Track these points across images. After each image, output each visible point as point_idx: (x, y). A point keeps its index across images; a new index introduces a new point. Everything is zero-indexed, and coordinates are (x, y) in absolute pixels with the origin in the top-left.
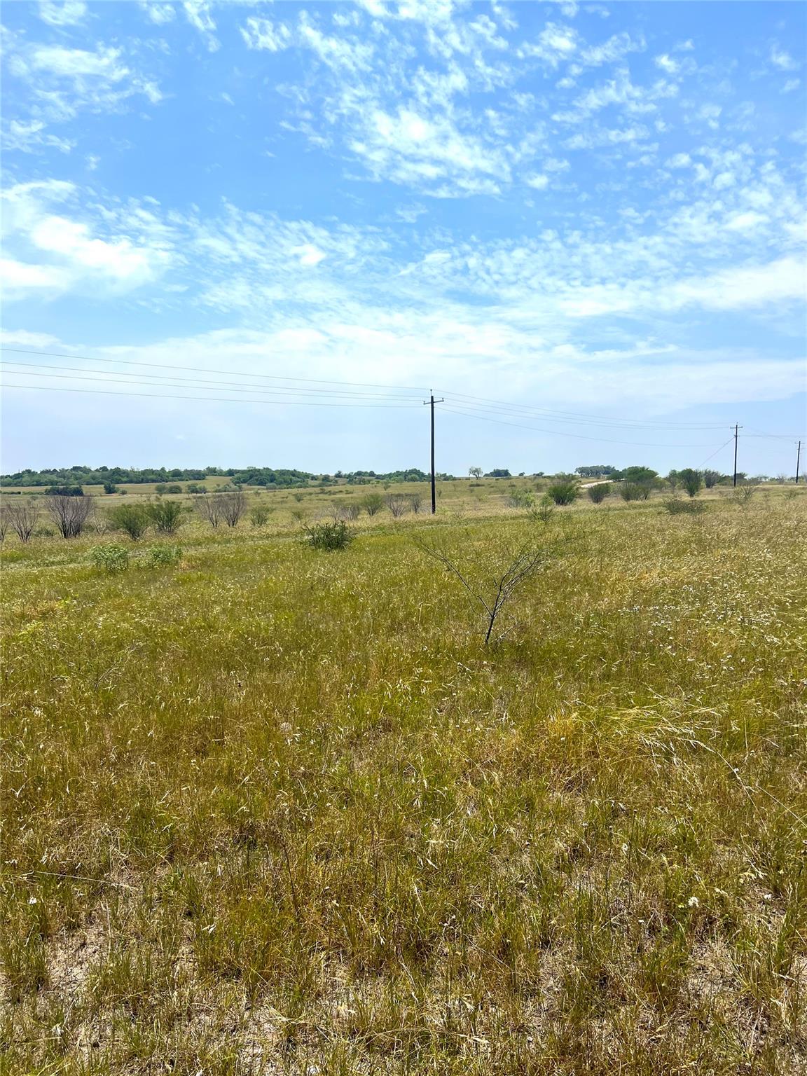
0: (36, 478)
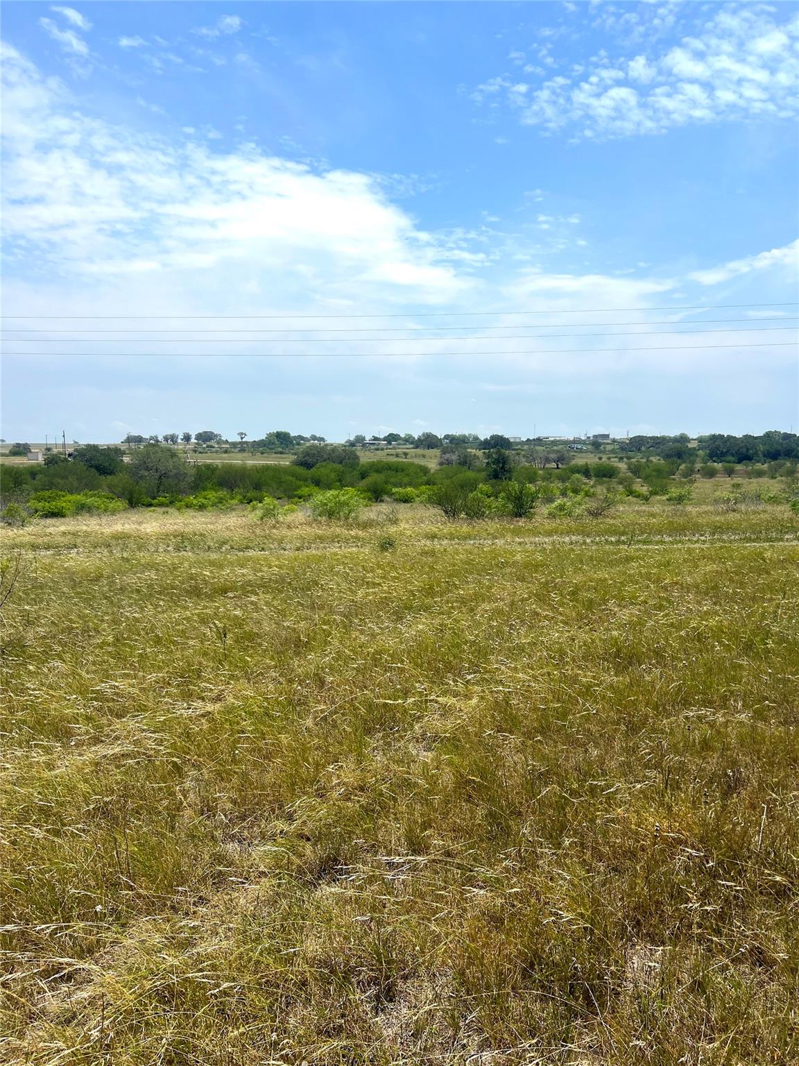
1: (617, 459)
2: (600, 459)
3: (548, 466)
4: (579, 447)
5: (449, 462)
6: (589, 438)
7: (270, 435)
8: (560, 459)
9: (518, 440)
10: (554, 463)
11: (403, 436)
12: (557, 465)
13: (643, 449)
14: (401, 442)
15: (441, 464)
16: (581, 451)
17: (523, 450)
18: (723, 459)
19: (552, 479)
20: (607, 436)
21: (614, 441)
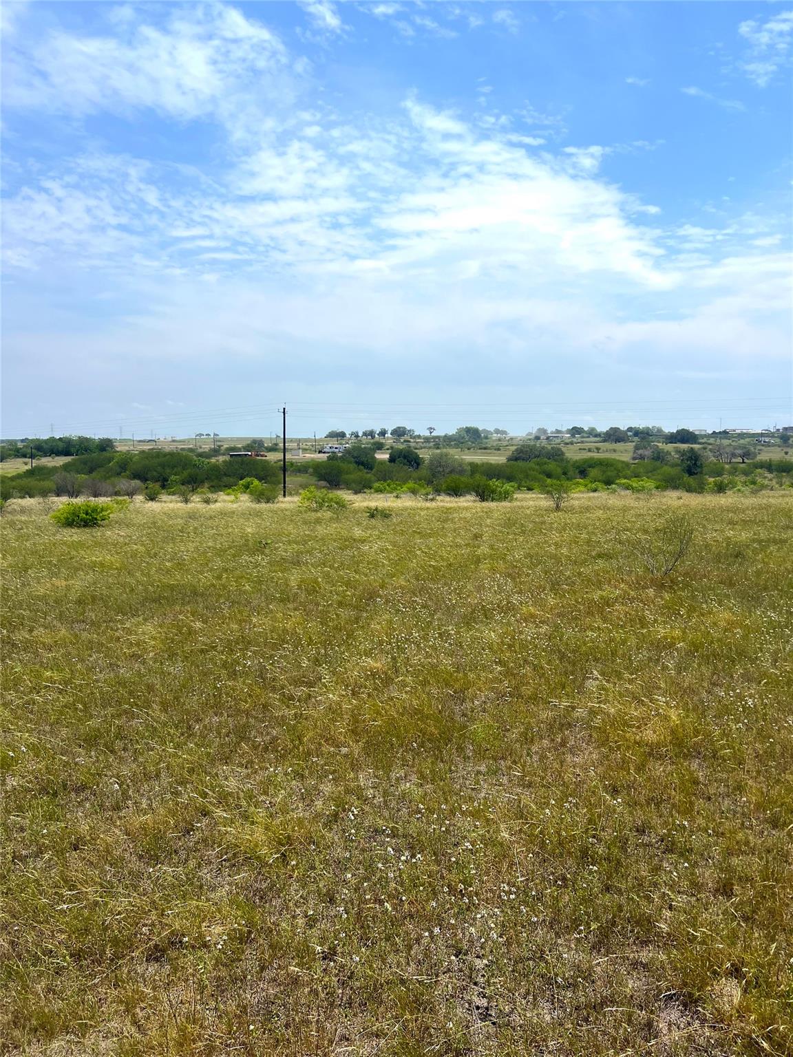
2: (786, 453)
3: (734, 460)
4: (767, 440)
5: (642, 457)
6: (778, 430)
7: (460, 430)
8: (746, 454)
9: (703, 433)
10: (739, 458)
11: (586, 429)
12: (743, 460)
14: (585, 435)
15: (634, 459)
16: (768, 445)
17: (710, 444)
19: (737, 473)
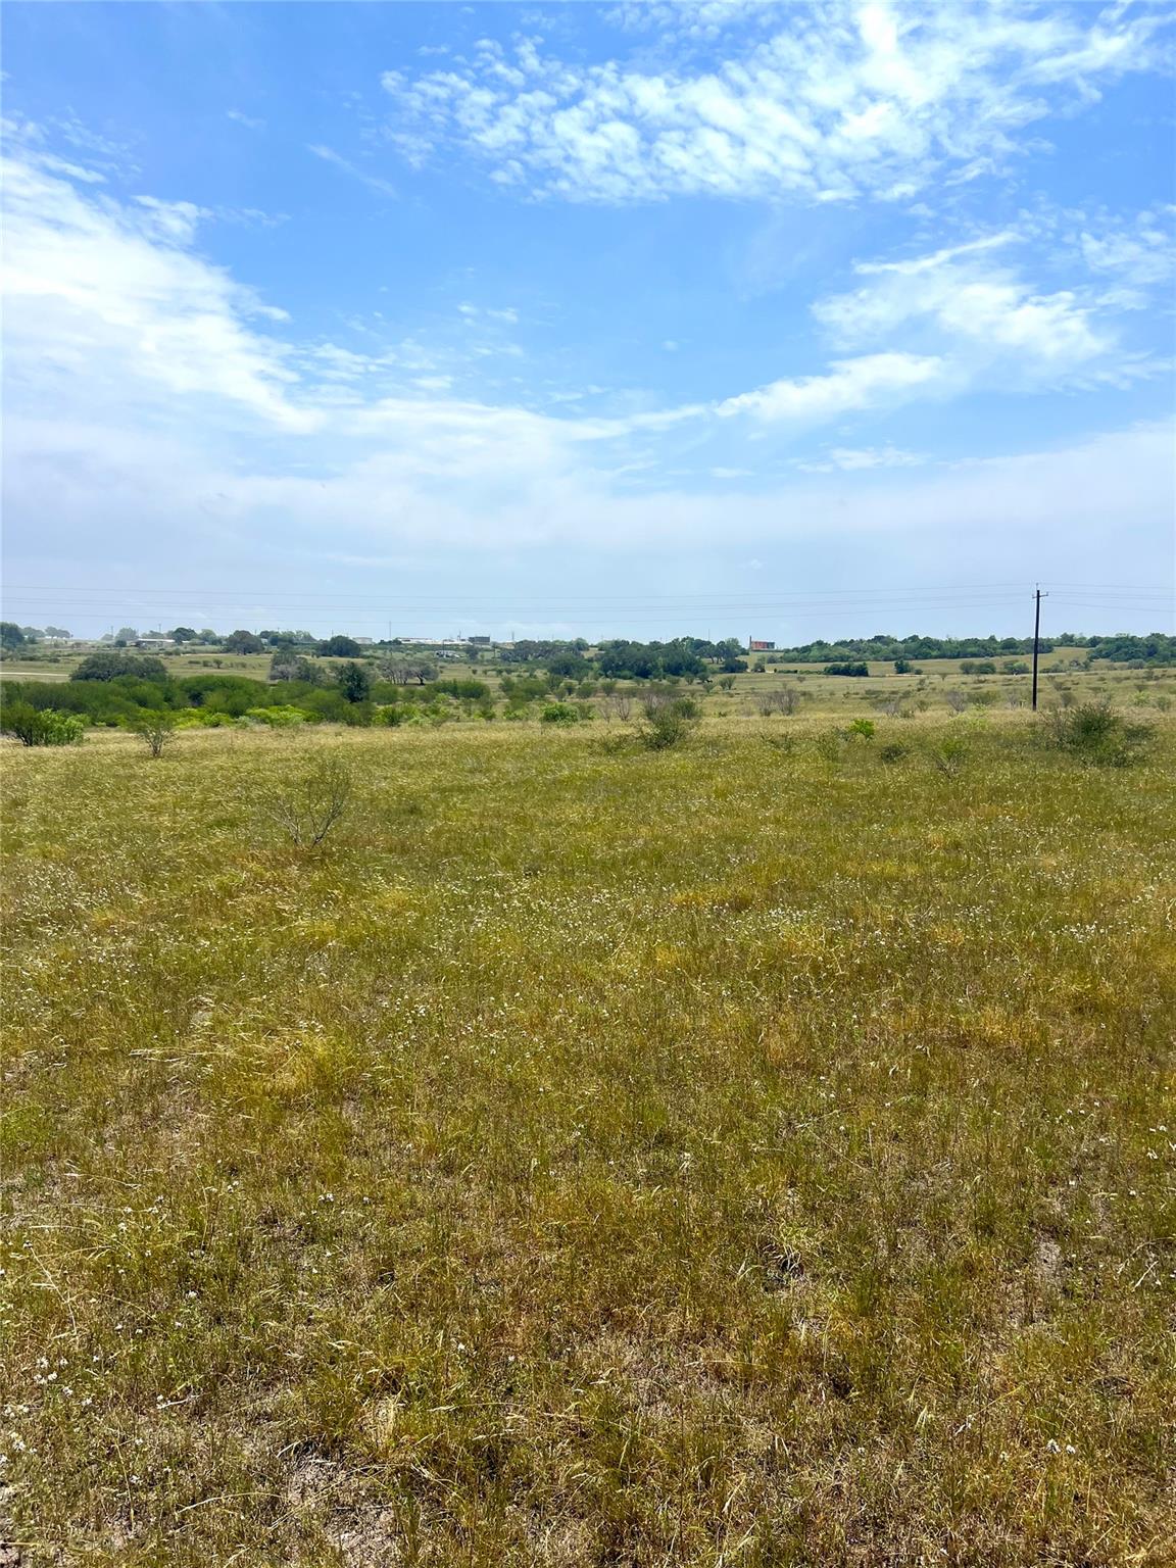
0: (826, 651)
1: (494, 673)
2: (474, 672)
3: (409, 681)
4: (450, 655)
5: (284, 676)
6: (463, 641)
8: (425, 673)
9: (368, 642)
10: (416, 678)
11: (198, 632)
12: (421, 680)
13: (530, 658)
14: (197, 641)
15: (273, 677)
16: (452, 660)
17: (377, 658)
18: (618, 673)
19: (414, 699)
20: (486, 640)
21: (495, 646)
